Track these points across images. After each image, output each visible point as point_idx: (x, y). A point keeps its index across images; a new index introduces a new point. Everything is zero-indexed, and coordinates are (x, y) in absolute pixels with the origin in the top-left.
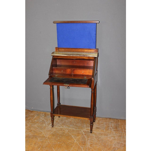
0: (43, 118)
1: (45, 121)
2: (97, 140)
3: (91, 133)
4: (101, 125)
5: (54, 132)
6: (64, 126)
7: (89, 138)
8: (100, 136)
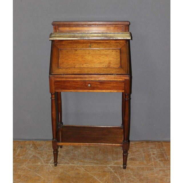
0: (33, 151)
1: (38, 157)
2: (138, 178)
3: (124, 169)
4: (137, 153)
5: (62, 173)
6: (75, 162)
7: (125, 178)
8: (141, 173)
